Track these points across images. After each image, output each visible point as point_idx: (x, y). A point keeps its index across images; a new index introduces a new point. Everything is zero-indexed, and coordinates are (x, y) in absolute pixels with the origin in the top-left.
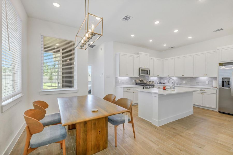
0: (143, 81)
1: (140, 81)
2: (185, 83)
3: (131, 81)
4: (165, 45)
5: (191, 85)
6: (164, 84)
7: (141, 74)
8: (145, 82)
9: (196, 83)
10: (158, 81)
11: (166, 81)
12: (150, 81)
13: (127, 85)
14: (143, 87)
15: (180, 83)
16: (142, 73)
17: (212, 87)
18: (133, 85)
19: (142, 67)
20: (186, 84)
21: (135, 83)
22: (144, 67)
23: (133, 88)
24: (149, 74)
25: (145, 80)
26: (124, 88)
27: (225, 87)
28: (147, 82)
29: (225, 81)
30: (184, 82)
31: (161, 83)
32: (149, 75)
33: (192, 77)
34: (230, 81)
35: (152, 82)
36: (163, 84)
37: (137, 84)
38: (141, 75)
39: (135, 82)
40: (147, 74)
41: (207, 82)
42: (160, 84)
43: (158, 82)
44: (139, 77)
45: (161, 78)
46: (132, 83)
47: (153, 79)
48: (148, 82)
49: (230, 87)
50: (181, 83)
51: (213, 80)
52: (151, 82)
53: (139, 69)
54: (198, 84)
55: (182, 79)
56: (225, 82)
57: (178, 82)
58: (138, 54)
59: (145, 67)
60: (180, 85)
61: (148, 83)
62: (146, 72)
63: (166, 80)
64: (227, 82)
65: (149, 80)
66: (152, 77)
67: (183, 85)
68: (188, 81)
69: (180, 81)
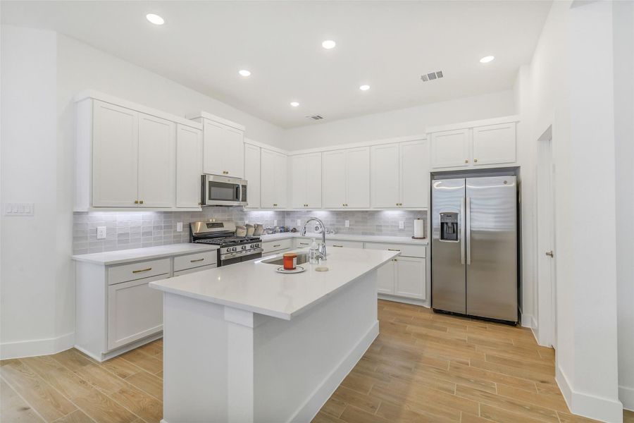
0: (221, 225)
1: (211, 225)
2: (349, 228)
3: (169, 227)
4: (295, 104)
5: (365, 234)
6: (294, 230)
7: (210, 199)
8: (229, 227)
10: (276, 221)
11: (299, 223)
12: (247, 225)
13: (144, 246)
14: (219, 251)
15: (337, 229)
16: (212, 197)
17: (413, 238)
18: (178, 242)
19: (215, 171)
20: (351, 231)
21: (187, 234)
22: (224, 172)
23: (169, 259)
24: (244, 200)
25: (229, 221)
26: (109, 266)
27: (447, 239)
28: (237, 227)
29: (447, 223)
30: (347, 223)
31: (285, 230)
32: (242, 203)
33: (367, 212)
34: (457, 223)
35: (257, 227)
36: (292, 231)
37: (195, 239)
38: (208, 202)
39: (188, 229)
40: (237, 198)
41: (401, 226)
42: (281, 232)
43: (275, 225)
44: (201, 210)
45: (284, 214)
46: (174, 237)
47: (259, 215)
48: (241, 228)
49: (457, 239)
50: (340, 229)
51: (415, 219)
52: (250, 226)
53: (203, 178)
54: (381, 231)
55: (341, 215)
56: (445, 225)
57: (331, 225)
58: (197, 118)
59: (228, 175)
60: (336, 233)
61: (239, 230)
62: (231, 192)
63: (299, 218)
64: (450, 225)
65: (247, 222)
66: (256, 209)
67: (343, 233)
68: (356, 222)
69: (337, 222)
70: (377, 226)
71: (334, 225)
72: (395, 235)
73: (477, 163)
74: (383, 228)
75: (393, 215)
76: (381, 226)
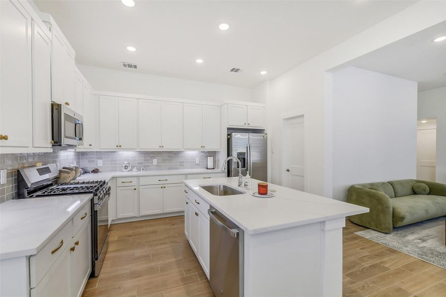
0: (48, 170)
1: (40, 171)
2: (157, 166)
5: (170, 169)
7: (65, 136)
9: (179, 164)
11: (100, 164)
15: (144, 166)
17: (207, 168)
20: (158, 167)
21: (12, 185)
22: (66, 104)
28: (61, 172)
30: (155, 161)
33: (172, 152)
34: (245, 158)
36: (93, 171)
39: (13, 179)
41: (197, 162)
50: (148, 166)
51: (208, 156)
54: (183, 165)
55: (149, 155)
57: (138, 163)
67: (151, 170)
68: (163, 160)
69: (145, 160)
70: (180, 162)
71: (142, 163)
72: (194, 168)
73: (249, 125)
74: (185, 164)
75: (192, 154)
76: (183, 162)
